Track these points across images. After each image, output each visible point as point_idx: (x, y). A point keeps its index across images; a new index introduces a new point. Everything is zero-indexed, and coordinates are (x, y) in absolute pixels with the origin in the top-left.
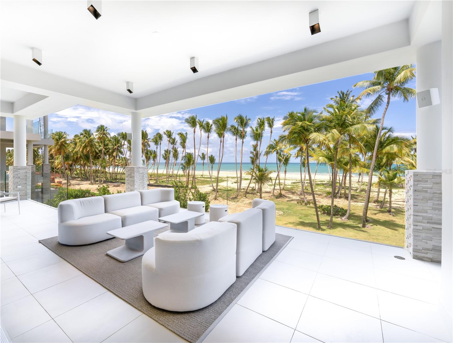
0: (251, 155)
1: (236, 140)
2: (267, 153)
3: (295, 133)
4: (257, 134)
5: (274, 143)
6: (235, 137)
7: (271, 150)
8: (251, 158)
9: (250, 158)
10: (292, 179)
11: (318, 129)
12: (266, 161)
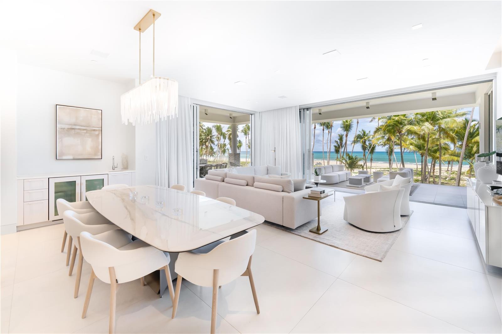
0: (336, 144)
1: (323, 130)
2: (355, 142)
3: (390, 126)
4: (347, 125)
5: (361, 133)
6: (322, 127)
7: (359, 139)
8: (335, 147)
10: (375, 167)
11: (411, 123)
12: (352, 149)
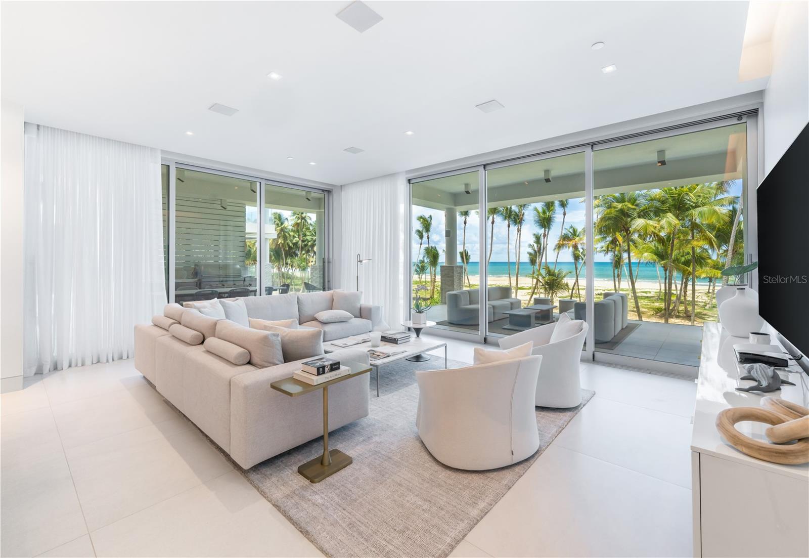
0: (530, 250)
1: (509, 226)
2: (559, 247)
3: (609, 219)
4: (544, 219)
5: (569, 231)
6: (506, 222)
7: (566, 242)
8: (530, 254)
9: (528, 255)
11: (644, 214)
12: (556, 259)
